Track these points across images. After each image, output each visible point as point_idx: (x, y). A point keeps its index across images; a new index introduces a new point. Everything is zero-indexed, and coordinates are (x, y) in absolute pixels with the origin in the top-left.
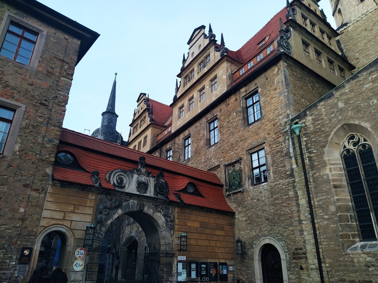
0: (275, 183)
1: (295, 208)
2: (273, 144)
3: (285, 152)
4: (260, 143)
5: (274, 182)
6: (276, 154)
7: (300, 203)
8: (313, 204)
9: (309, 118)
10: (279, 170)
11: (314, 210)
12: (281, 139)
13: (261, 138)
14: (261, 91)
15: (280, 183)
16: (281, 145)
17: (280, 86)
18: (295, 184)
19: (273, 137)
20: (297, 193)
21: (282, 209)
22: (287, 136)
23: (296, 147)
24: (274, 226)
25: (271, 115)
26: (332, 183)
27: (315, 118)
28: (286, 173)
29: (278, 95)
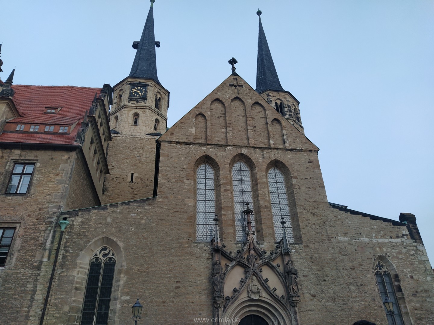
0: (14, 271)
1: (27, 303)
2: (31, 229)
3: (40, 242)
4: (14, 221)
6: (28, 240)
7: (35, 298)
8: (49, 301)
9: (79, 219)
10: (25, 258)
11: (48, 307)
12: (41, 227)
13: (17, 216)
14: (40, 167)
15: (20, 273)
16: (39, 233)
17: (64, 174)
18: (38, 278)
19: (33, 221)
20: (37, 287)
22: (50, 226)
23: (55, 242)
25: (40, 198)
26: (75, 285)
27: (84, 221)
28: (32, 264)
29: (57, 182)
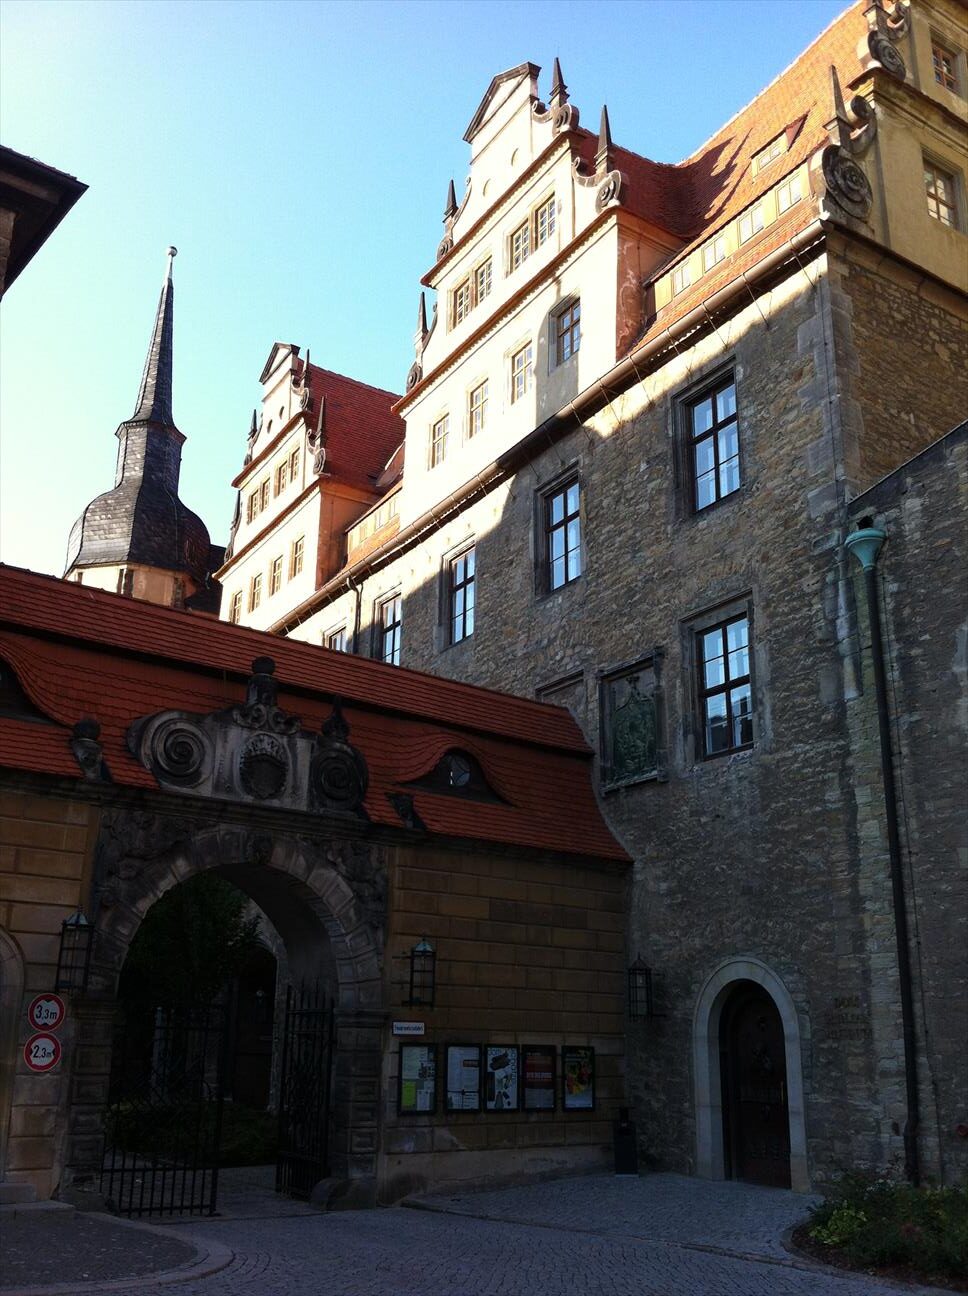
0: (778, 756)
1: (840, 854)
2: (781, 600)
3: (819, 635)
4: (734, 594)
5: (777, 751)
6: (786, 641)
7: (859, 835)
8: (903, 840)
9: (913, 504)
10: (794, 706)
11: (906, 860)
12: (809, 583)
13: (735, 573)
14: (746, 378)
15: (796, 755)
16: (806, 605)
17: (816, 360)
18: (850, 761)
19: (780, 571)
20: (853, 795)
21: (797, 853)
22: (829, 570)
23: (860, 619)
24: (768, 916)
25: (776, 482)
27: (932, 505)
28: (817, 719)
29: (806, 399)
